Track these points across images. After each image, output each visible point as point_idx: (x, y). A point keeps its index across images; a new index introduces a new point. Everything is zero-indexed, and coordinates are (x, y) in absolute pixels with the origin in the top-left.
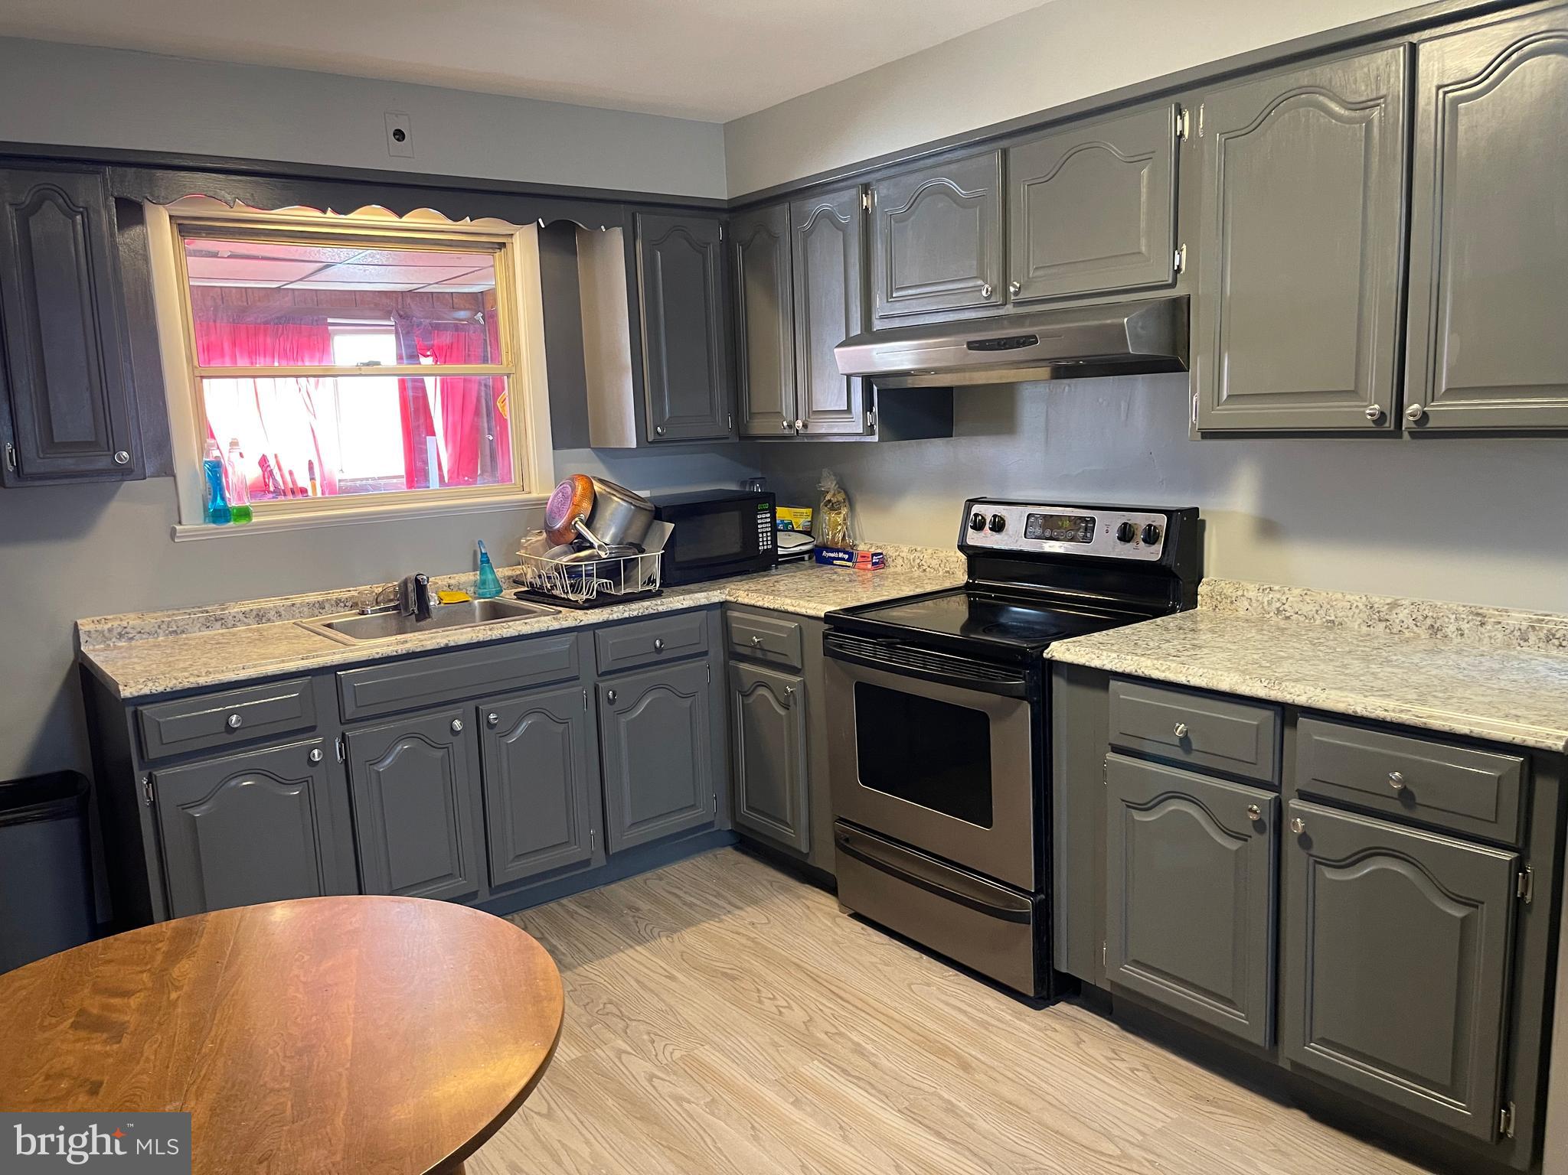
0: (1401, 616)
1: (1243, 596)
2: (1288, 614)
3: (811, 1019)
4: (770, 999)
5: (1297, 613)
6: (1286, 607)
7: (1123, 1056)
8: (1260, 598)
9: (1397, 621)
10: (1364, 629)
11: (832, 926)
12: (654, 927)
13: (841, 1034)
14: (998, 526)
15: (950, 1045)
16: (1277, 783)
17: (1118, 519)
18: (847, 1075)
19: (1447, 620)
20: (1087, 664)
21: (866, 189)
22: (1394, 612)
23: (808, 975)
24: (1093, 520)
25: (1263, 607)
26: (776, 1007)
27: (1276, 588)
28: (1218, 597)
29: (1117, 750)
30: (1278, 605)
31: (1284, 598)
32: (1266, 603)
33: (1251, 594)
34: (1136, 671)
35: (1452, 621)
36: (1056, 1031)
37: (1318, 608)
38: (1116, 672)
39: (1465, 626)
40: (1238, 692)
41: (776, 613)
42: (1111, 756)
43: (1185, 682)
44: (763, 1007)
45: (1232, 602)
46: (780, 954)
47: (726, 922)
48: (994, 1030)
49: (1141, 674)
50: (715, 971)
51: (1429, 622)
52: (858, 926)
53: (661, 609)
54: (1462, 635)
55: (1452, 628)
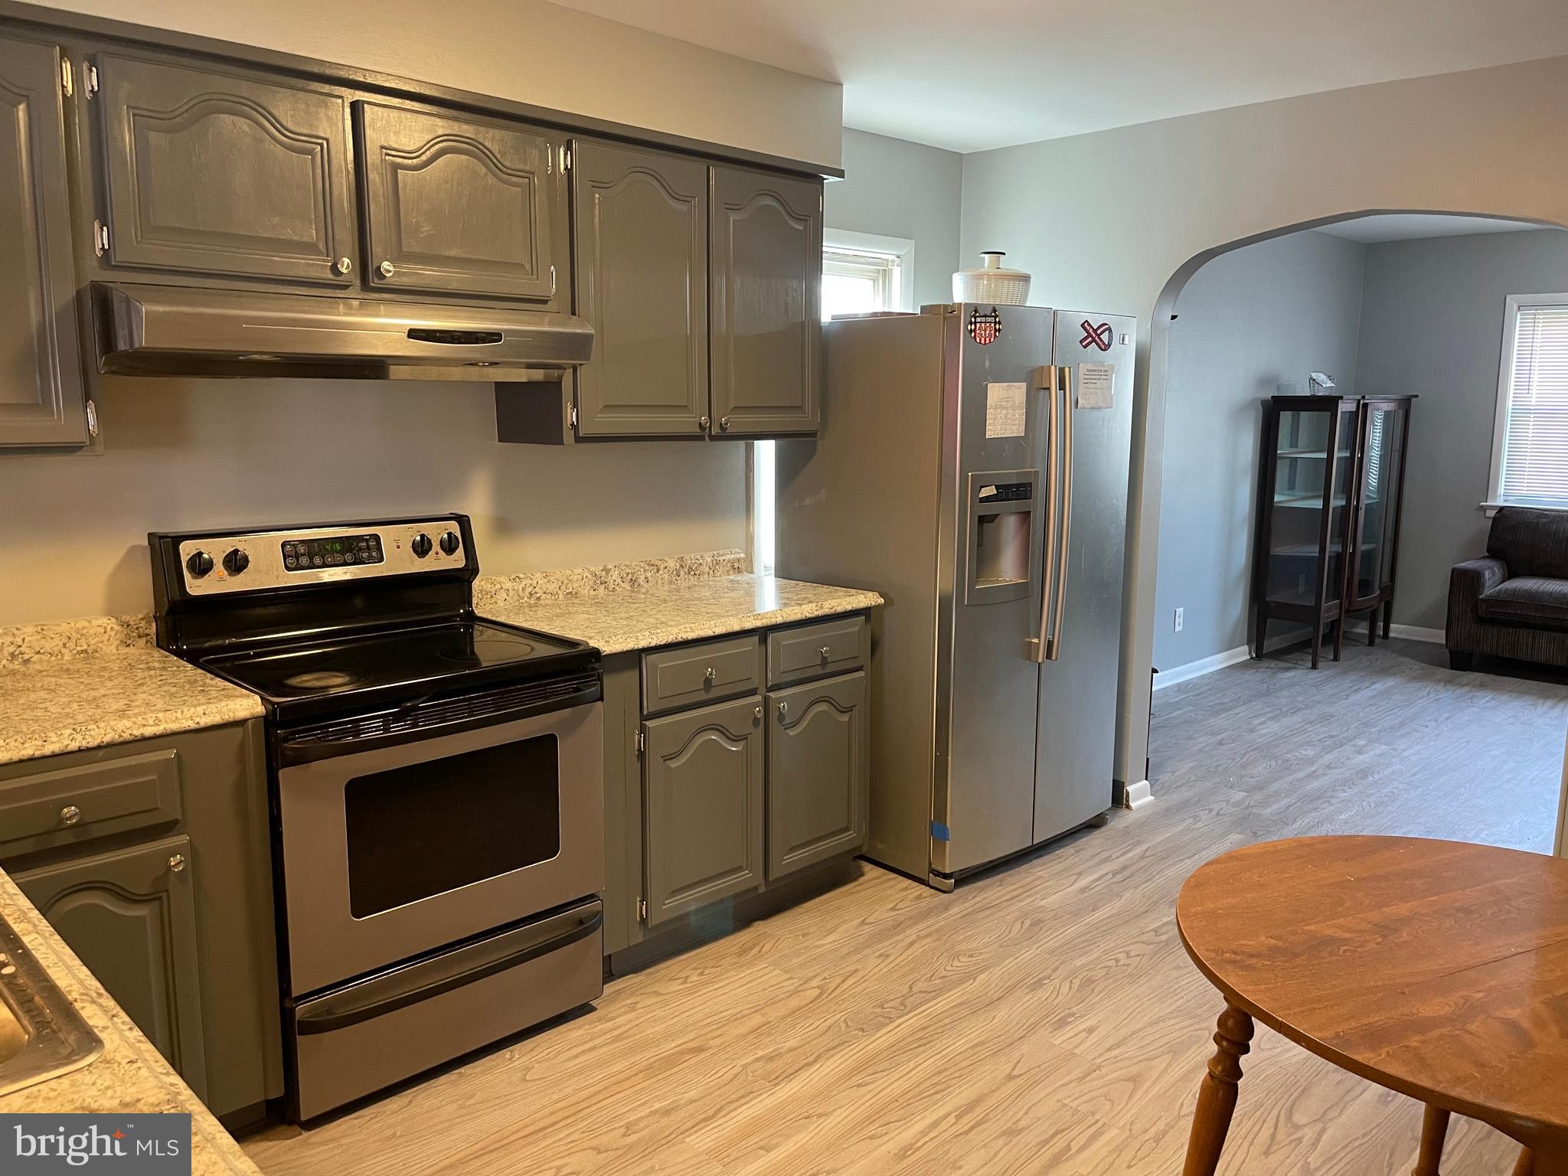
0: (614, 577)
1: (501, 588)
2: (538, 595)
5: (545, 593)
6: (537, 589)
8: (516, 587)
9: (612, 581)
10: (592, 593)
14: (236, 563)
17: (413, 532)
19: (639, 573)
20: (636, 647)
22: (610, 575)
25: (518, 595)
27: (522, 576)
28: (480, 595)
30: (530, 589)
31: (535, 582)
32: (521, 590)
33: (508, 585)
35: (642, 573)
37: (560, 584)
39: (649, 575)
43: (712, 634)
45: (492, 597)
49: (680, 639)
51: (630, 577)
54: (647, 581)
55: (642, 578)
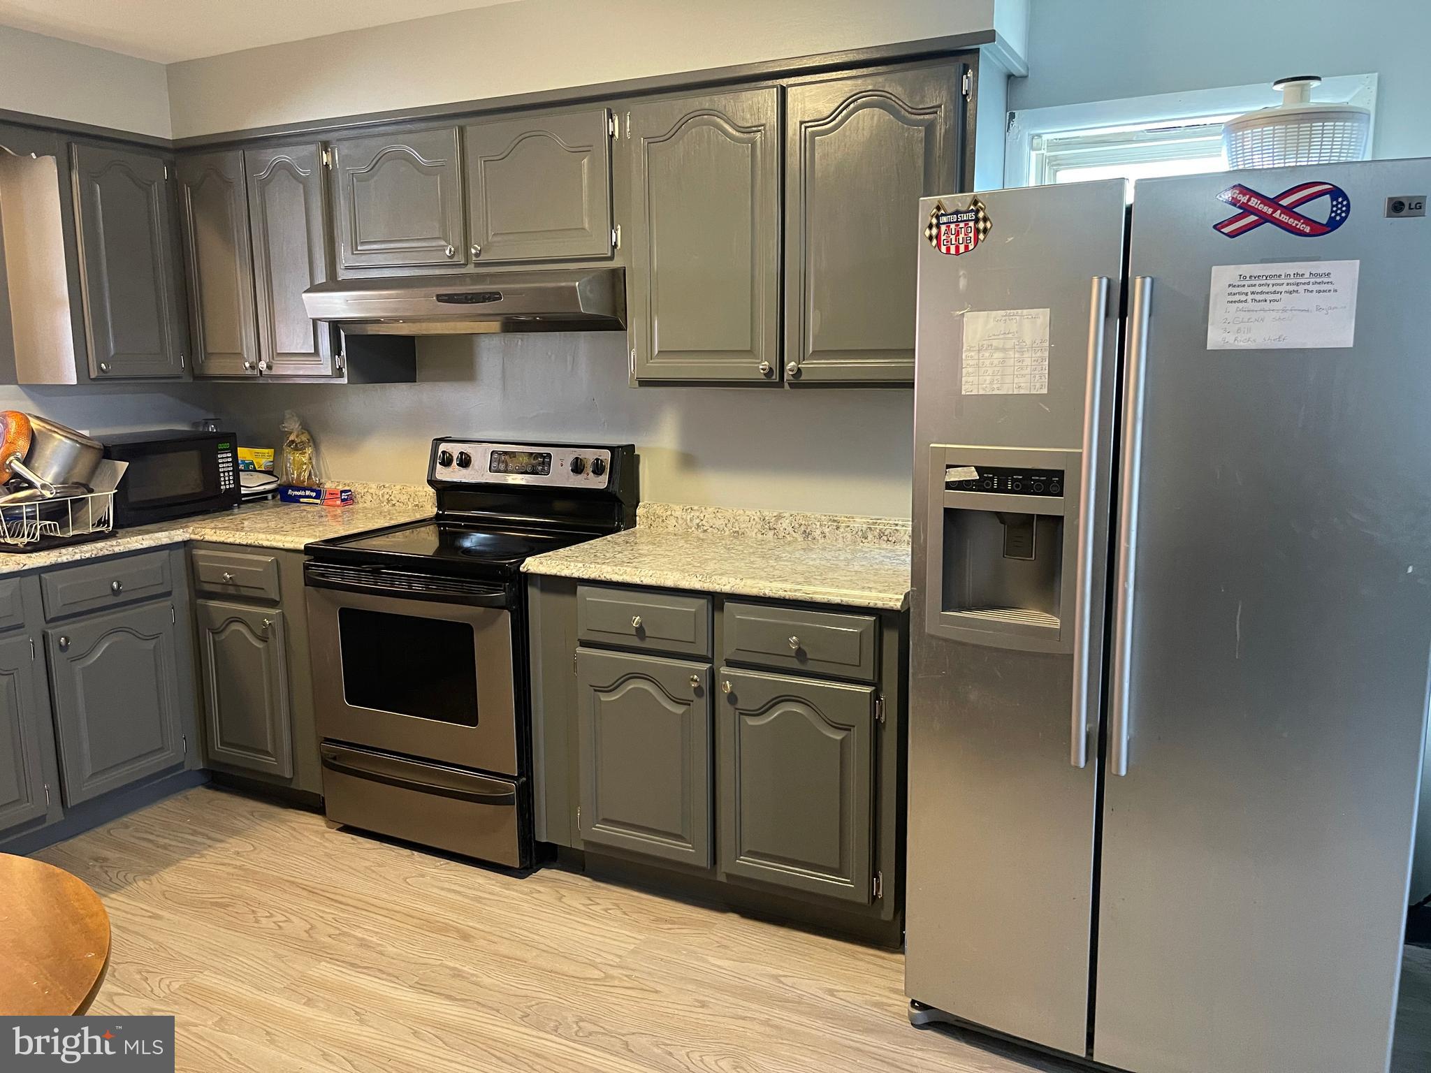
0: (784, 525)
1: (671, 515)
2: (705, 528)
3: (312, 927)
4: (266, 917)
5: (712, 527)
6: (704, 522)
7: (598, 901)
8: (684, 517)
9: (782, 529)
10: (760, 536)
11: (322, 841)
12: (126, 874)
13: (344, 934)
14: (465, 462)
15: (451, 922)
16: (710, 656)
17: (571, 455)
18: (356, 968)
19: (814, 526)
20: (558, 574)
21: (326, 146)
22: (779, 522)
23: (304, 889)
24: (549, 456)
25: (687, 524)
26: (274, 922)
27: (696, 508)
28: (653, 517)
29: (585, 644)
30: (698, 521)
31: (702, 515)
32: (689, 520)
33: (678, 513)
34: (599, 576)
35: (818, 527)
36: (540, 892)
37: (727, 522)
38: (583, 579)
39: (826, 530)
40: (680, 587)
41: (249, 549)
42: (580, 650)
43: (639, 582)
44: (261, 926)
45: (663, 521)
46: (273, 876)
47: (208, 857)
48: (488, 902)
49: (603, 578)
50: (203, 902)
51: (803, 528)
52: (348, 837)
53: (117, 550)
54: (825, 537)
55: (818, 532)
